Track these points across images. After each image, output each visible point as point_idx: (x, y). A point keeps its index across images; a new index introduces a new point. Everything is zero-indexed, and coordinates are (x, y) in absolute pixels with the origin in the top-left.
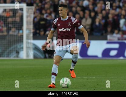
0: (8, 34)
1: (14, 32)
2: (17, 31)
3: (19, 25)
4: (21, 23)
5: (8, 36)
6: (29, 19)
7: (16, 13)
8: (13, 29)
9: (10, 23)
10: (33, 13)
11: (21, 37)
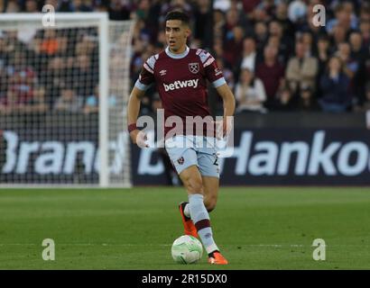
0: (51, 108)
1: (71, 102)
2: (80, 99)
3: (85, 81)
4: (92, 74)
5: (51, 115)
6: (116, 60)
7: (75, 43)
8: (67, 94)
9: (56, 73)
10: (129, 40)
11: (93, 117)
